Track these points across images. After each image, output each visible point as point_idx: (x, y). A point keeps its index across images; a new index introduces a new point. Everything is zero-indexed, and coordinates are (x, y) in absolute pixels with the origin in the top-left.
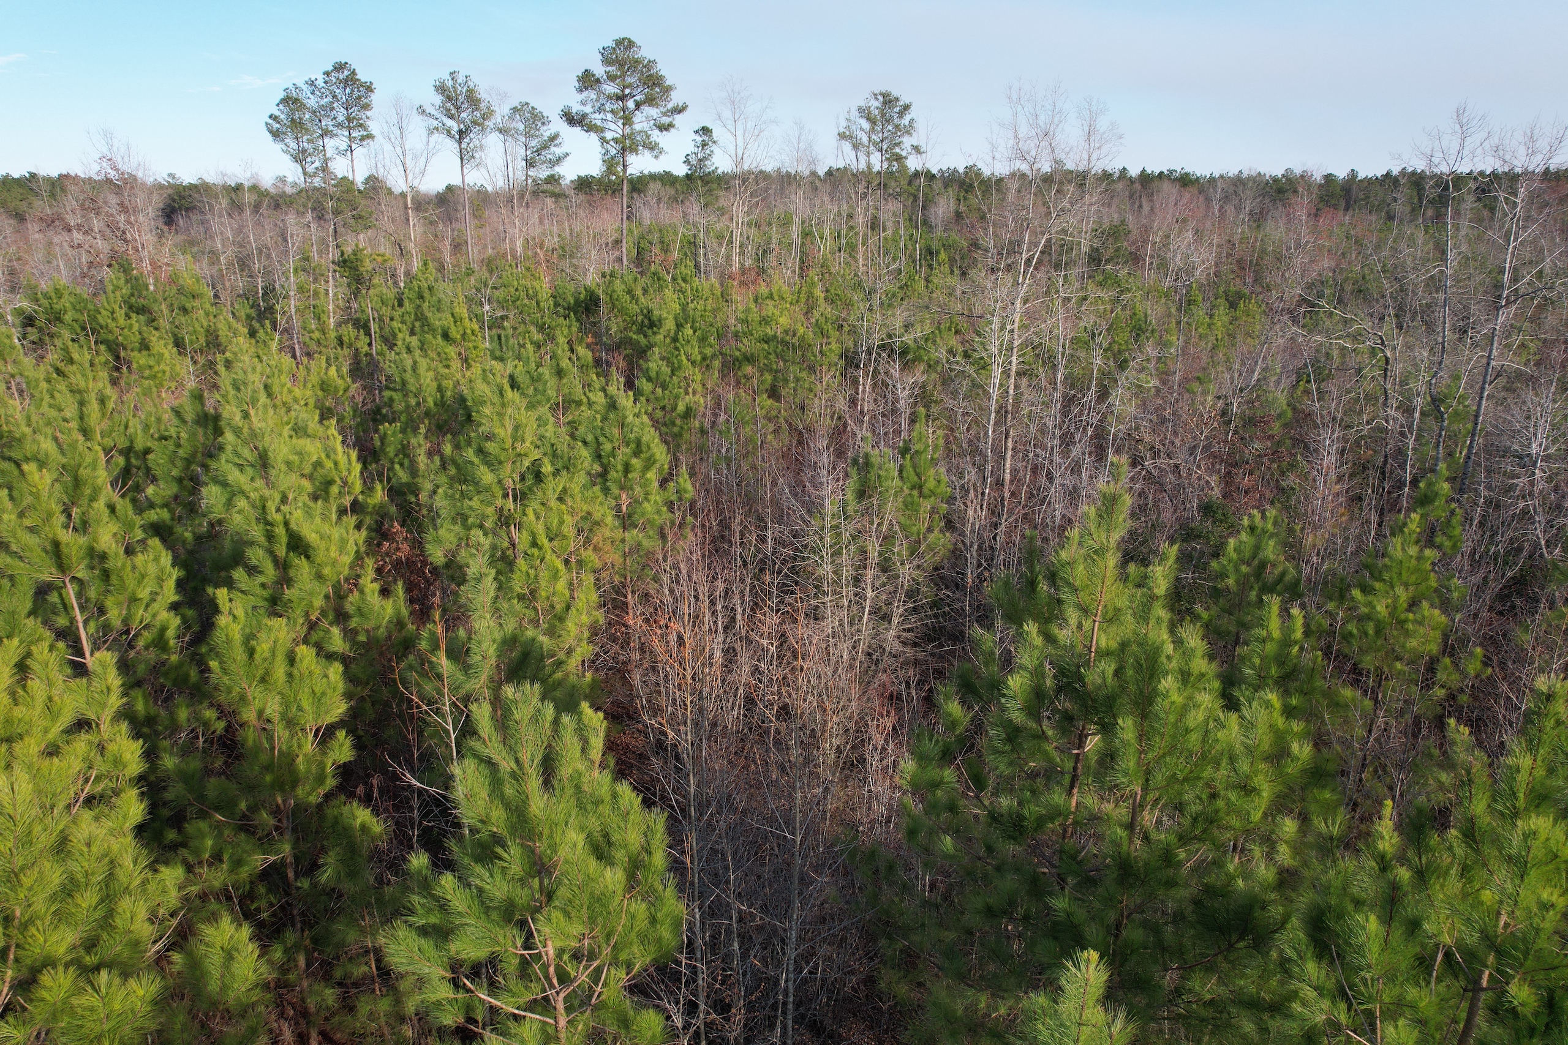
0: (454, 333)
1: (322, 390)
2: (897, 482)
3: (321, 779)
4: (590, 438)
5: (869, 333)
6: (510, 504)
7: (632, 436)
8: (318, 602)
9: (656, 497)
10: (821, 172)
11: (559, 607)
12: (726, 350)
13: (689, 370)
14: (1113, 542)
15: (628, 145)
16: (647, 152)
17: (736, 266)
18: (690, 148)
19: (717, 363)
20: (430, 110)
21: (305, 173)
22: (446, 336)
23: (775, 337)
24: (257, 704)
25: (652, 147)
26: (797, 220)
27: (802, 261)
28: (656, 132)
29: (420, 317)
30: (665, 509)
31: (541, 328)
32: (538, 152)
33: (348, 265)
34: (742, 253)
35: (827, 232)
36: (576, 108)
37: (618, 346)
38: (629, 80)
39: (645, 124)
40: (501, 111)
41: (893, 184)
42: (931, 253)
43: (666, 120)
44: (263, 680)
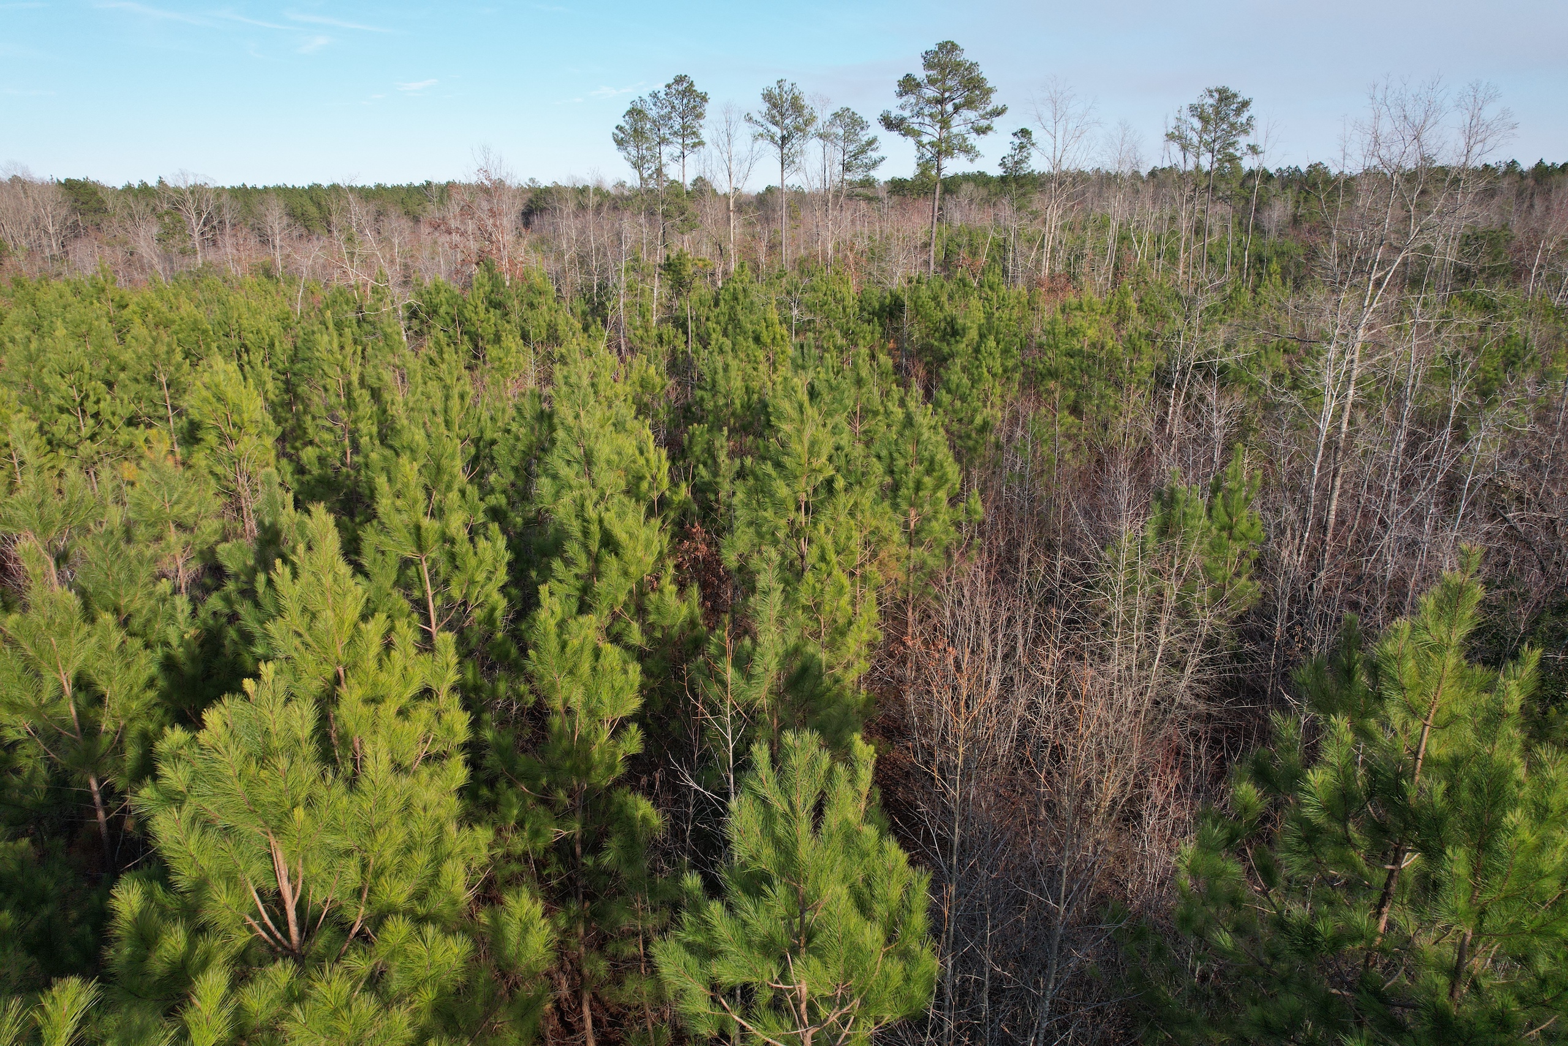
0: (766, 338)
1: (642, 386)
2: (1205, 521)
3: (611, 768)
4: (884, 453)
5: (1185, 353)
6: (802, 517)
7: (926, 454)
8: (622, 597)
9: (945, 514)
10: (1144, 172)
11: (841, 621)
12: (1028, 360)
13: (988, 382)
14: (1455, 640)
15: (944, 149)
16: (962, 156)
17: (1046, 272)
18: (1007, 150)
19: (1017, 376)
20: (756, 117)
21: (642, 178)
22: (757, 339)
23: (1081, 351)
24: (564, 693)
25: (968, 150)
26: (1114, 224)
27: (1116, 267)
28: (974, 135)
29: (733, 319)
30: (952, 529)
31: (846, 334)
32: (855, 156)
33: (672, 268)
34: (1053, 258)
35: (1146, 237)
36: (895, 113)
37: (919, 352)
38: (950, 83)
39: (962, 128)
40: (823, 116)
41: (1223, 186)
42: (1261, 261)
43: (984, 123)
44: (571, 672)
